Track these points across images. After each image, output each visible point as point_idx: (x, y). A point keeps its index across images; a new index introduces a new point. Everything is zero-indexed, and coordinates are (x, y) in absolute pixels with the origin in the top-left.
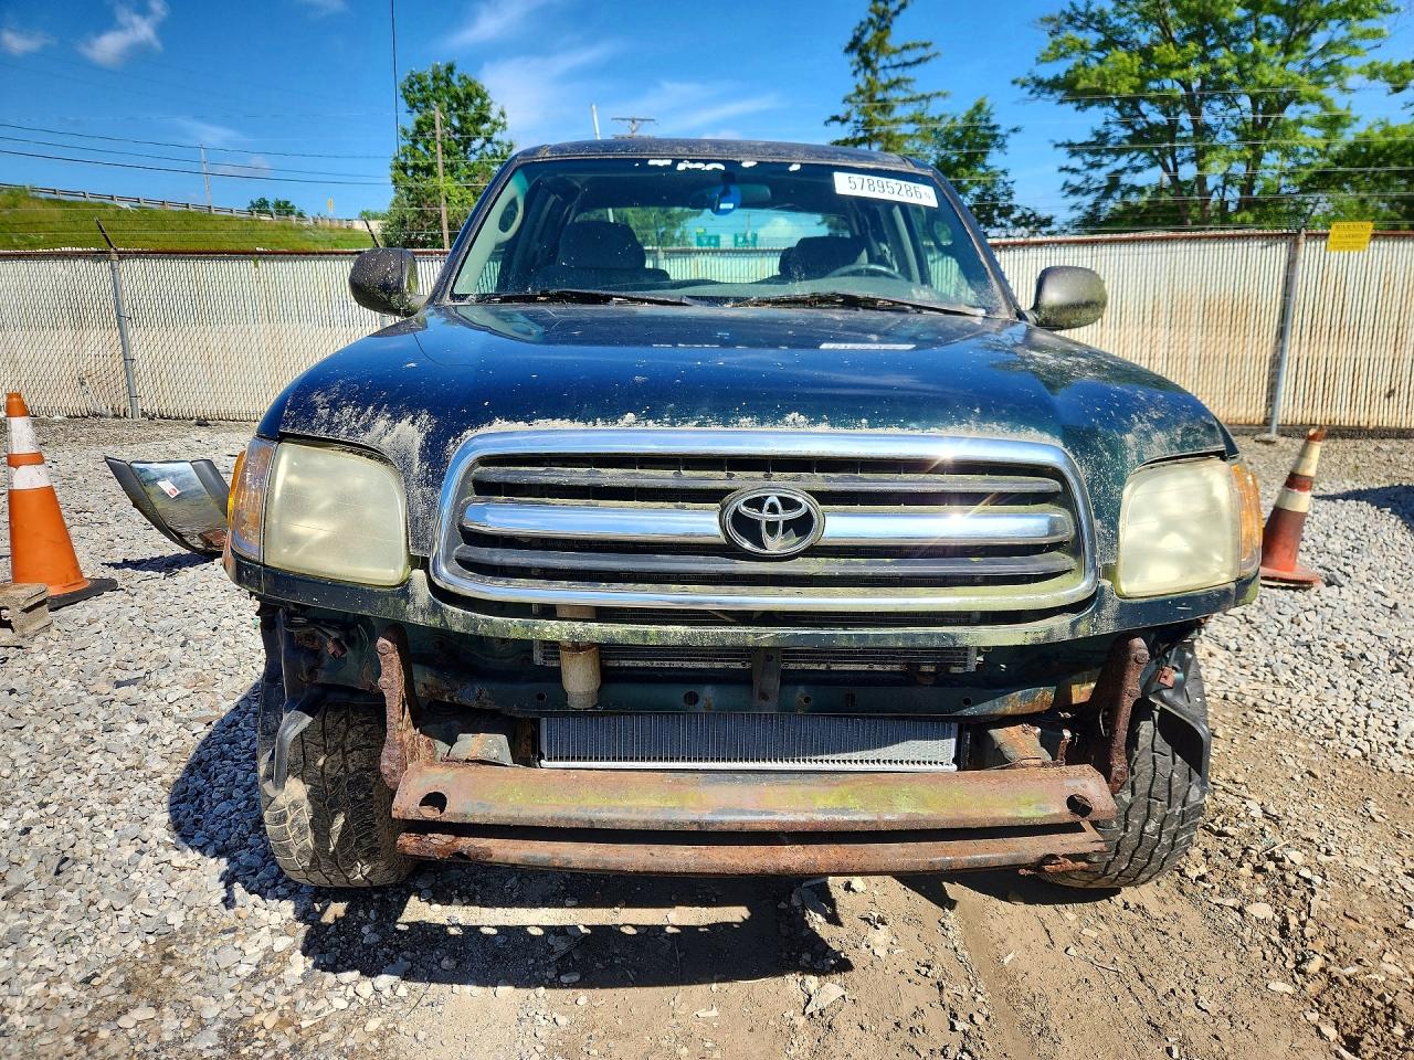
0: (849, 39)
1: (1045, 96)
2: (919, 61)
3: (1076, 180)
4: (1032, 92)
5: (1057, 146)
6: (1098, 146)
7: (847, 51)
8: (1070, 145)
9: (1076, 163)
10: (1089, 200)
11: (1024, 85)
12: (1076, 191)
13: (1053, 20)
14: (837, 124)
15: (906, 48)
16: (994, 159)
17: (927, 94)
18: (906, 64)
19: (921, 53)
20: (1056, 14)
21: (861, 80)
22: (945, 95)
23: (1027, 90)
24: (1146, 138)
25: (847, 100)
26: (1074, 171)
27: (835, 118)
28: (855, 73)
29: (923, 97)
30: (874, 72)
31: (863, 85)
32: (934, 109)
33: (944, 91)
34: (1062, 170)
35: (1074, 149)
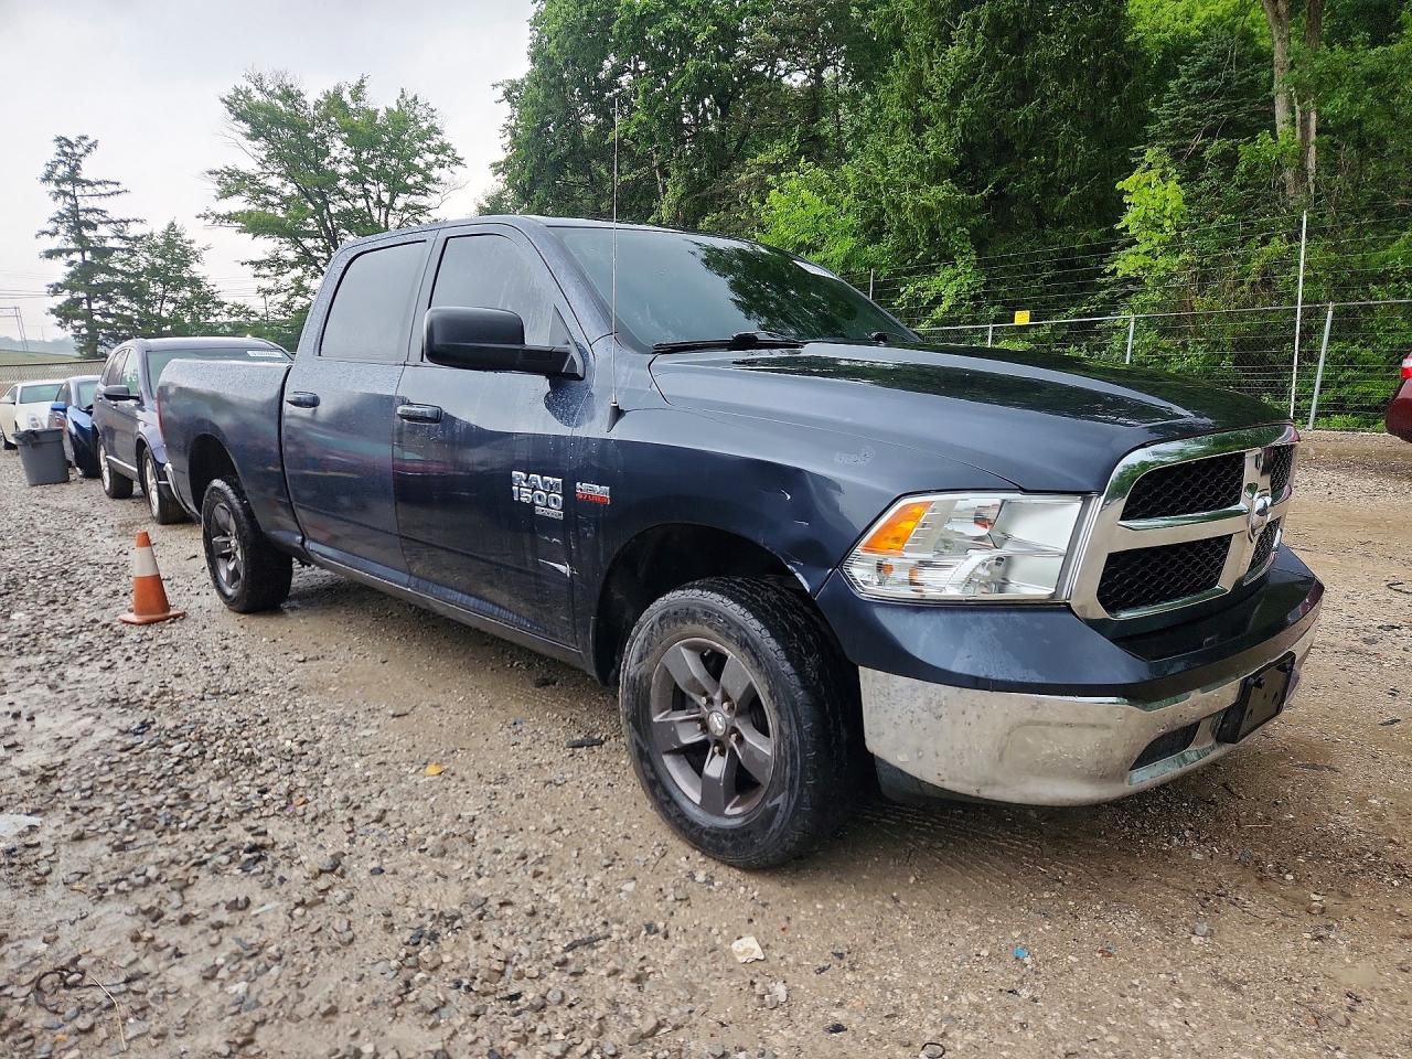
0: (43, 171)
2: (112, 194)
3: (268, 284)
4: (214, 222)
5: (243, 263)
6: (277, 263)
7: (44, 180)
8: (252, 263)
9: (265, 271)
10: (283, 297)
11: (206, 217)
12: (269, 292)
13: (217, 173)
14: (47, 237)
15: (100, 183)
16: (197, 269)
17: (125, 218)
18: (100, 195)
19: (112, 188)
20: (218, 170)
21: (61, 205)
22: (141, 221)
23: (209, 222)
24: (306, 258)
25: (54, 220)
26: (265, 278)
27: (46, 232)
28: (55, 199)
29: (122, 221)
30: (75, 198)
31: (64, 212)
32: (134, 230)
33: (140, 218)
34: (255, 276)
35: (258, 264)
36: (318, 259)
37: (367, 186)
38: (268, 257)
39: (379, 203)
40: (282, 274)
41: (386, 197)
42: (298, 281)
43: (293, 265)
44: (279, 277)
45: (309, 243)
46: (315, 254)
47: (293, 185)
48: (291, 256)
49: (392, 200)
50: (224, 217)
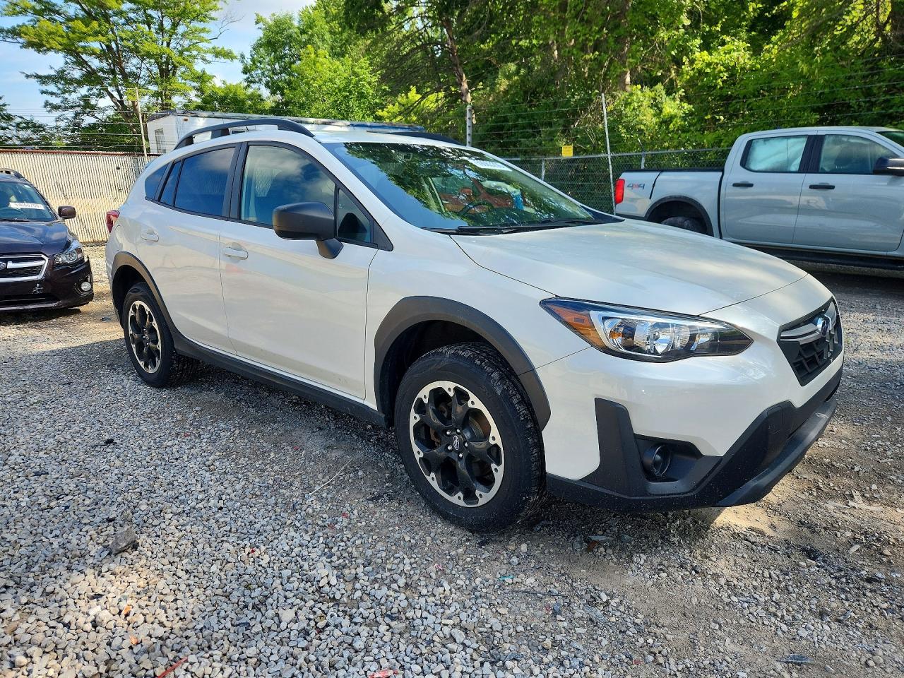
1: (8, 40)
3: (56, 101)
5: (27, 76)
6: (60, 77)
8: (38, 77)
9: (52, 87)
10: (70, 114)
12: (56, 107)
24: (91, 78)
26: (52, 94)
34: (43, 92)
35: (43, 79)
36: (105, 79)
37: (149, 12)
38: (52, 73)
39: (161, 29)
40: (70, 92)
41: (167, 24)
42: (85, 99)
43: (80, 83)
44: (66, 95)
45: (95, 63)
46: (100, 74)
47: (78, 6)
48: (77, 73)
49: (175, 25)
50: (8, 31)
